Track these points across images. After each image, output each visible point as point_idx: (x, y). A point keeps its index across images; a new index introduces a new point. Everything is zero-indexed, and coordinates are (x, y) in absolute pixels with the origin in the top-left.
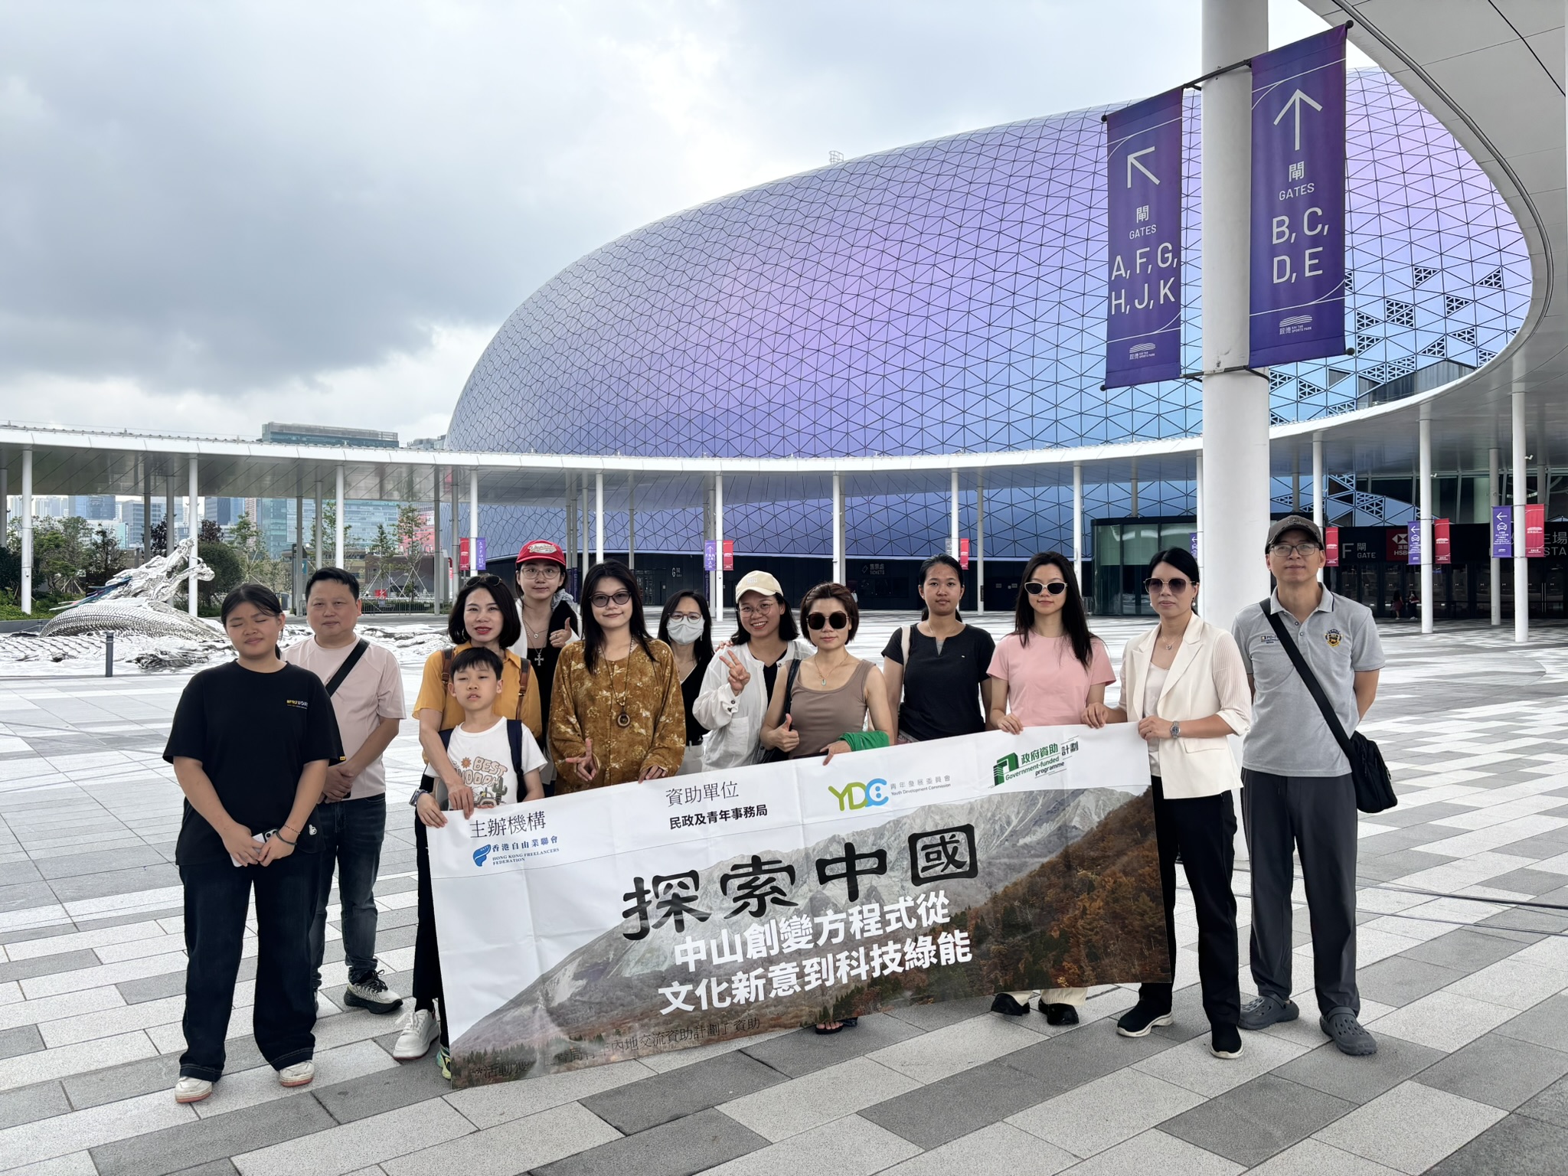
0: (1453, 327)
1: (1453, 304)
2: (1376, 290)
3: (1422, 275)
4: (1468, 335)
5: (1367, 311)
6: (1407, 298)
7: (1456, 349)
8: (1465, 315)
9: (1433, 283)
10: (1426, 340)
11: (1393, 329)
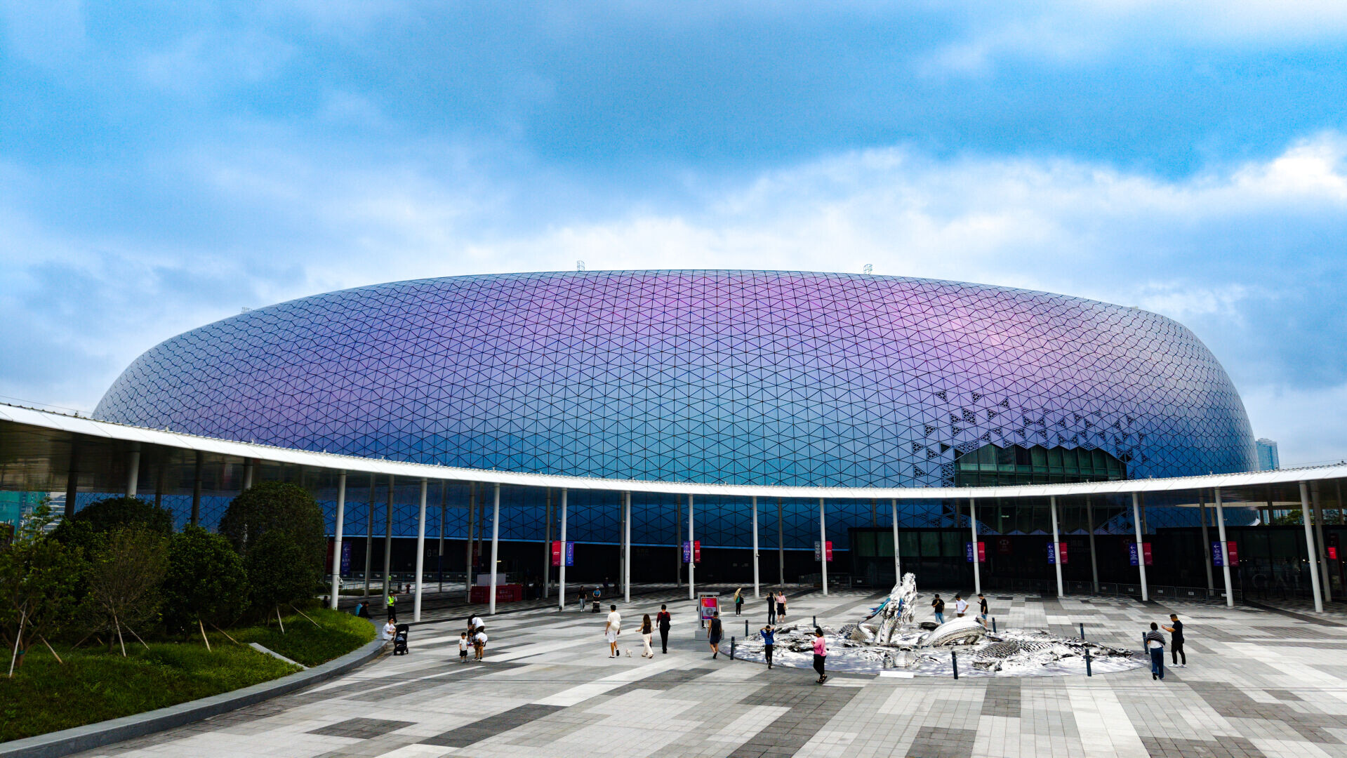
0: (993, 427)
1: (991, 414)
2: (956, 402)
3: (976, 397)
4: (998, 431)
5: (954, 413)
6: (970, 408)
7: (994, 438)
8: (996, 420)
9: (981, 402)
10: (982, 432)
11: (967, 425)
